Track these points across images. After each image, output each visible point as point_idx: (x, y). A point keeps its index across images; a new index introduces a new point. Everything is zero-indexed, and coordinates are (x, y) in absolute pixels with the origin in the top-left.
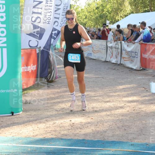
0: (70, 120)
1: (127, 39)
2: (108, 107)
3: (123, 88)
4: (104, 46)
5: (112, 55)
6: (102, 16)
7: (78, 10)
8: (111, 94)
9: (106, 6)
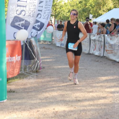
0: (53, 108)
1: (110, 32)
2: (91, 97)
3: (106, 79)
4: (87, 39)
5: (95, 48)
6: (85, 10)
7: (61, 4)
8: (94, 85)
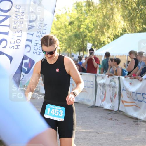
4: (92, 83)
5: (105, 97)
6: (79, 35)
9: (84, 20)
